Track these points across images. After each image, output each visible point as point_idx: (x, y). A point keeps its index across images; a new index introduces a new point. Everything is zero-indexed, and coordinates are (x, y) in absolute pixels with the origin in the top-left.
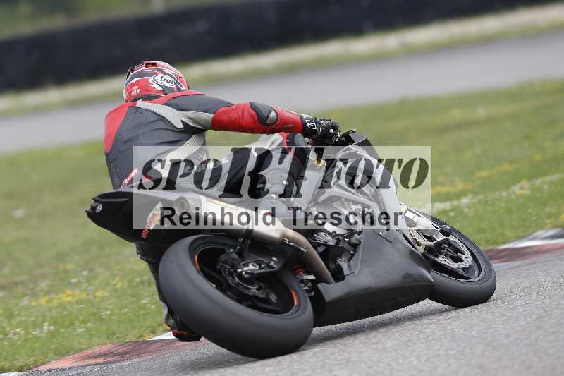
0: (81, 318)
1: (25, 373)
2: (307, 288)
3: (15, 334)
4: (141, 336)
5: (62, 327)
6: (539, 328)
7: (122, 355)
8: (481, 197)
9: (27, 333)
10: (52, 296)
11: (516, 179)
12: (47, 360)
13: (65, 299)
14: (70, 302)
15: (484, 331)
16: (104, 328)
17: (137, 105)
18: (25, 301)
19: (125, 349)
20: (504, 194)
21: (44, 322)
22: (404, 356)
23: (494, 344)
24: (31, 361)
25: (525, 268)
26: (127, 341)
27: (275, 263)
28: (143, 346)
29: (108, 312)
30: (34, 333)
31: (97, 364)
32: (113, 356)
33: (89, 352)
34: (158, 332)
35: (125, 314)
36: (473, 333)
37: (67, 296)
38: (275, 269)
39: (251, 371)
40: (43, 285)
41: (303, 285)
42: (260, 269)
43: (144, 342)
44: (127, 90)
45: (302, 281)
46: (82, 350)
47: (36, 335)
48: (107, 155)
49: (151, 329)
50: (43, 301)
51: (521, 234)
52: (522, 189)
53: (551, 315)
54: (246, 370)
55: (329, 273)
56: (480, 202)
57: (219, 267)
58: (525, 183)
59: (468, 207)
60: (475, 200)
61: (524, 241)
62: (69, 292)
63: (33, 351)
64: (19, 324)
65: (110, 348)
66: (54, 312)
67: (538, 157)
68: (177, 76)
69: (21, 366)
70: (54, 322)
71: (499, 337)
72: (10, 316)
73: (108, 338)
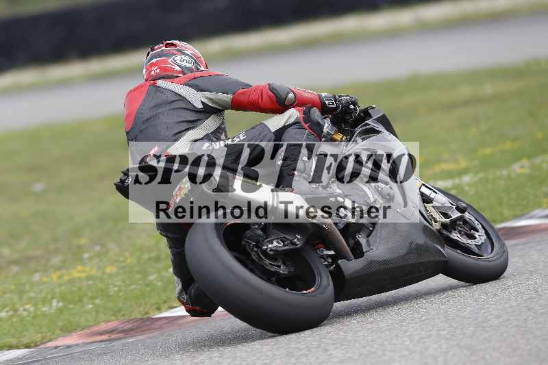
0: (90, 294)
1: (32, 350)
2: (326, 263)
3: (25, 310)
4: (146, 313)
5: (70, 303)
6: (529, 309)
7: (127, 332)
8: (481, 175)
9: (36, 309)
10: (64, 271)
11: (517, 157)
12: (55, 336)
13: (76, 274)
14: (80, 279)
15: (476, 311)
16: (111, 304)
17: (158, 85)
18: (37, 277)
19: (130, 326)
20: (505, 172)
21: (53, 298)
22: (397, 336)
23: (485, 324)
24: (38, 337)
25: (520, 247)
26: (132, 318)
27: (298, 240)
28: (147, 323)
29: (116, 289)
30: (44, 309)
31: (101, 341)
32: (118, 333)
33: (96, 329)
34: (163, 310)
35: (132, 290)
36: (466, 313)
37: (77, 272)
38: (298, 246)
39: (249, 350)
40: (56, 260)
41: (323, 260)
42: (284, 245)
43: (149, 319)
44: (147, 70)
45: (322, 257)
46: (89, 327)
47: (46, 311)
48: (127, 133)
49: (156, 306)
50: (55, 276)
51: (518, 213)
52: (522, 167)
53: (541, 295)
54: (244, 349)
55: (348, 249)
56: (481, 180)
57: (244, 243)
58: (525, 162)
59: (470, 185)
60: (476, 179)
61: (522, 219)
62: (80, 268)
63: (41, 327)
64: (30, 300)
65: (115, 325)
66: (63, 288)
67: (540, 135)
68: (196, 56)
69: (28, 343)
70: (63, 298)
71: (490, 317)
72: (21, 293)
73: (114, 315)
